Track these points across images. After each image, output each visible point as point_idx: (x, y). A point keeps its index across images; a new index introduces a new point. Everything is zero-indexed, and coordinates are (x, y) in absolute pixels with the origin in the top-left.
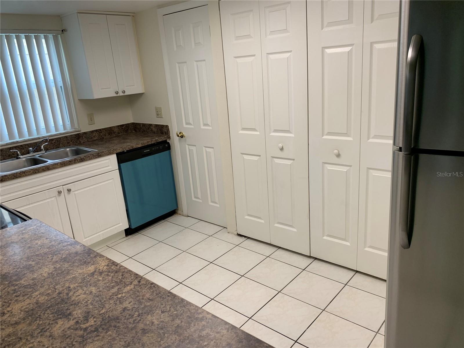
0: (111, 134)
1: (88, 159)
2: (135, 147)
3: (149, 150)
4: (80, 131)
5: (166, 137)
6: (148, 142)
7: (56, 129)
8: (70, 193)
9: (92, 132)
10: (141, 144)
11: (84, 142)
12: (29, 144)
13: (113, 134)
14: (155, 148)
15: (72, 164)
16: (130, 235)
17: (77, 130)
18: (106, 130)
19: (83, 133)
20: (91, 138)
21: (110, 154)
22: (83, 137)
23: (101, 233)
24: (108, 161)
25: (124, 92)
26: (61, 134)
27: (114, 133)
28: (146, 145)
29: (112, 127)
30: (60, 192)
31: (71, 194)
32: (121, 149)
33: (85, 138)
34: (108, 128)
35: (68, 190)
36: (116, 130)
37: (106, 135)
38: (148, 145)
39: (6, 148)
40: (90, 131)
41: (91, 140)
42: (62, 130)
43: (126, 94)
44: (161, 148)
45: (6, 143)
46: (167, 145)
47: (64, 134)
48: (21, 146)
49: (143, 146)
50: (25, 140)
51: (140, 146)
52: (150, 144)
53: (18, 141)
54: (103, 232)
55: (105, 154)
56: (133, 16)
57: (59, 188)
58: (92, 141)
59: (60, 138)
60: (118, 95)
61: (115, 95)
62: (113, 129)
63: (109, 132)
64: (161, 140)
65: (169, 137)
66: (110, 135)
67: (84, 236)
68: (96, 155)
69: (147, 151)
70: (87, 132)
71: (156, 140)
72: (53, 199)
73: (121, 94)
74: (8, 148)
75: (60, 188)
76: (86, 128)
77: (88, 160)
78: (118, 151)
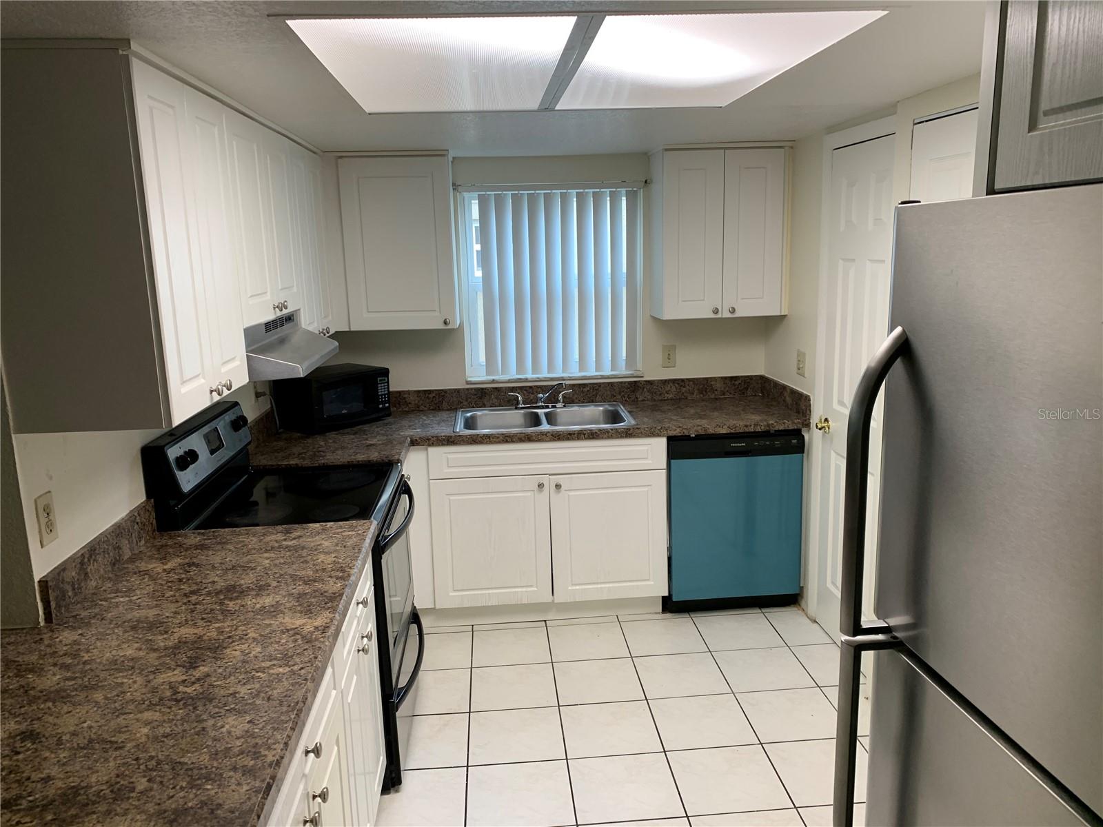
0: (704, 393)
1: (605, 436)
2: (711, 431)
3: (744, 444)
4: (642, 377)
5: (799, 423)
6: (746, 426)
7: (598, 365)
8: (559, 492)
9: (665, 382)
10: (728, 427)
11: (643, 400)
12: (545, 386)
13: (709, 393)
14: (762, 443)
15: (573, 439)
16: (672, 613)
17: (639, 373)
18: (694, 383)
19: (646, 381)
20: (660, 394)
21: (652, 434)
22: (645, 389)
23: (607, 585)
24: (645, 448)
25: (733, 311)
26: (603, 377)
27: (713, 390)
28: (741, 431)
29: (711, 378)
30: (541, 486)
31: (560, 494)
32: (678, 430)
33: (648, 392)
34: (700, 378)
35: (556, 486)
36: (718, 385)
37: (693, 394)
38: (744, 433)
39: (506, 387)
40: (661, 380)
41: (660, 398)
42: (607, 371)
43: (739, 314)
44: (776, 446)
45: (509, 378)
46: (794, 441)
47: (608, 377)
48: (531, 387)
49: (732, 433)
50: (538, 378)
51: (724, 431)
52: (752, 430)
53: (527, 379)
54: (611, 585)
55: (641, 433)
56: (792, 147)
57: (542, 478)
58: (661, 400)
59: (599, 385)
60: (719, 316)
61: (713, 316)
62: (713, 383)
63: (701, 387)
64: (781, 428)
65: (805, 423)
66: (702, 393)
67: (572, 581)
68: (623, 432)
69: (738, 445)
70: (654, 381)
71: (768, 425)
72: (528, 494)
73: (727, 315)
74: (509, 387)
75: (545, 480)
76: (655, 372)
77: (606, 438)
78: (671, 433)
